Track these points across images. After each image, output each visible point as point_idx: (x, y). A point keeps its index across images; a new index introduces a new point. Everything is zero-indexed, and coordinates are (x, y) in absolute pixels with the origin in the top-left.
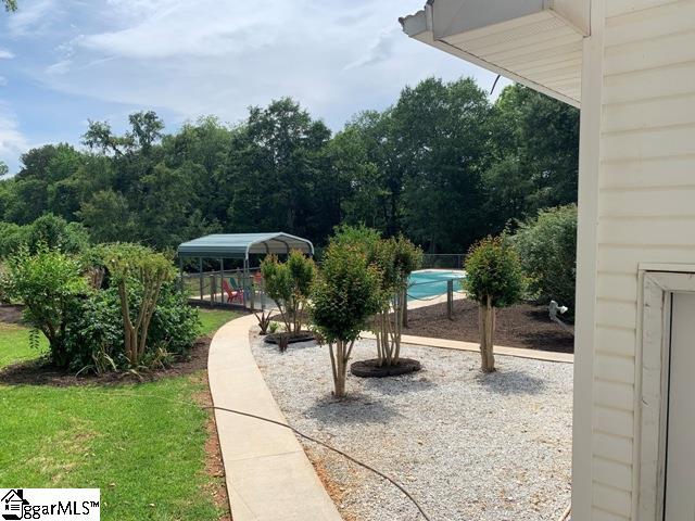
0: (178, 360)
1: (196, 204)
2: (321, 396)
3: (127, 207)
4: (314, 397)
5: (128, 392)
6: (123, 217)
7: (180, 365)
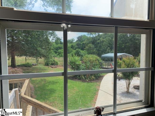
0: (96, 79)
1: (109, 46)
2: (123, 91)
3: (94, 47)
4: (122, 91)
5: (85, 84)
6: (93, 49)
7: (96, 80)
